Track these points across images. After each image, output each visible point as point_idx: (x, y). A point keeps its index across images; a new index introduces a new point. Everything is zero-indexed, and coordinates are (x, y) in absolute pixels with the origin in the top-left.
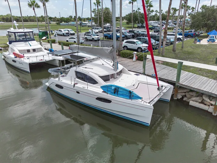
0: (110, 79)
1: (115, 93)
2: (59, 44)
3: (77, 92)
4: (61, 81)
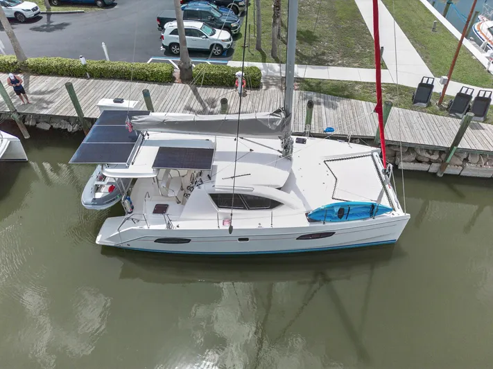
1: (341, 217)
3: (240, 240)
4: (178, 228)
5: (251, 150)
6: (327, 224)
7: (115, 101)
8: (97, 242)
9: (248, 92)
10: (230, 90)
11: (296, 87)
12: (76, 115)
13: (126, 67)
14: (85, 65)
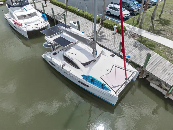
0: (90, 63)
1: (92, 82)
2: (50, 2)
3: (65, 72)
4: (53, 60)
5: (85, 49)
6: (87, 82)
7: (74, 23)
8: (42, 56)
9: (117, 34)
10: (111, 31)
11: (136, 38)
12: (64, 23)
13: (87, 14)
14: (78, 11)
